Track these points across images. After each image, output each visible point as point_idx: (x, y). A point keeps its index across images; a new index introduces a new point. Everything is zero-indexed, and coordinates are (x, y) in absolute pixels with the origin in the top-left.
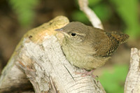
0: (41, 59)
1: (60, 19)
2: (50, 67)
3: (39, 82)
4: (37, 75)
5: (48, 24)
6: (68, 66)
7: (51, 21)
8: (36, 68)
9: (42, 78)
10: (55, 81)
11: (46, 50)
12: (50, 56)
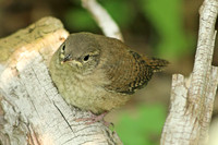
0: (13, 93)
1: (47, 23)
2: (29, 106)
3: (10, 133)
4: (6, 121)
5: (26, 30)
6: (62, 105)
7: (32, 27)
8: (5, 108)
9: (15, 126)
10: (38, 131)
11: (23, 76)
12: (29, 88)
